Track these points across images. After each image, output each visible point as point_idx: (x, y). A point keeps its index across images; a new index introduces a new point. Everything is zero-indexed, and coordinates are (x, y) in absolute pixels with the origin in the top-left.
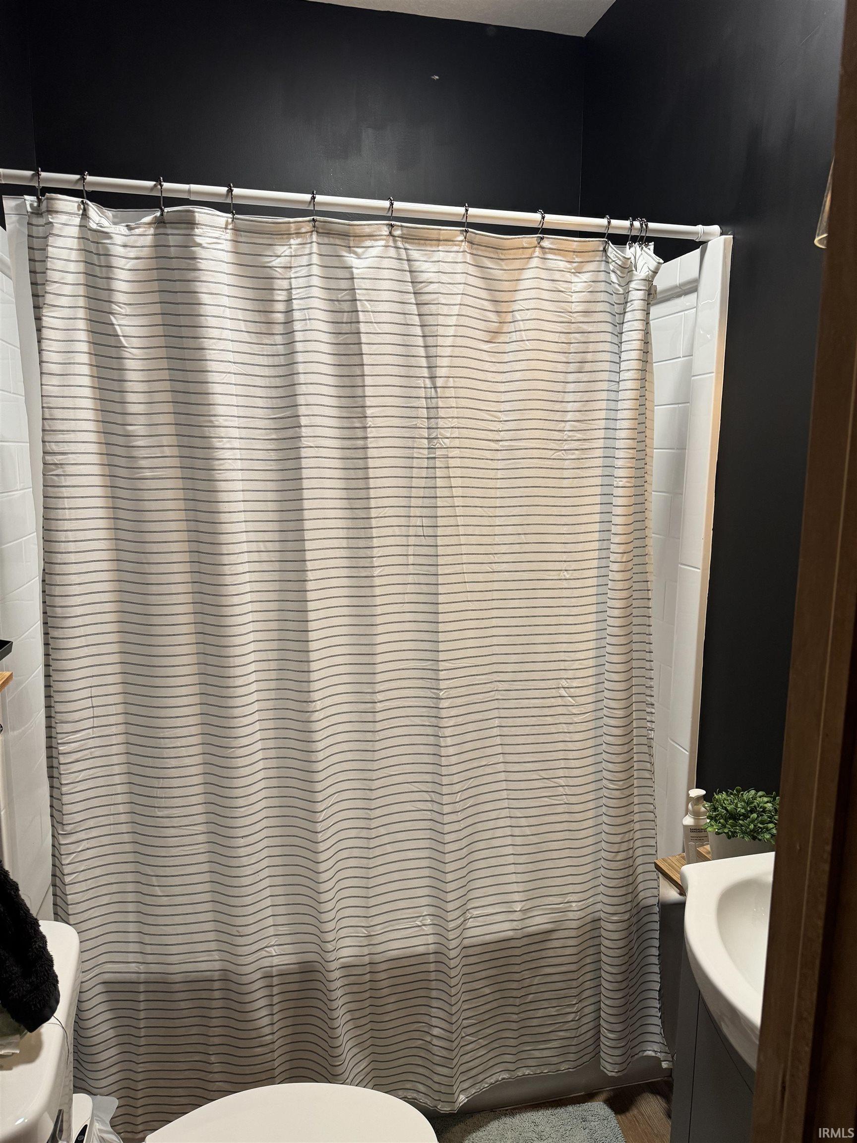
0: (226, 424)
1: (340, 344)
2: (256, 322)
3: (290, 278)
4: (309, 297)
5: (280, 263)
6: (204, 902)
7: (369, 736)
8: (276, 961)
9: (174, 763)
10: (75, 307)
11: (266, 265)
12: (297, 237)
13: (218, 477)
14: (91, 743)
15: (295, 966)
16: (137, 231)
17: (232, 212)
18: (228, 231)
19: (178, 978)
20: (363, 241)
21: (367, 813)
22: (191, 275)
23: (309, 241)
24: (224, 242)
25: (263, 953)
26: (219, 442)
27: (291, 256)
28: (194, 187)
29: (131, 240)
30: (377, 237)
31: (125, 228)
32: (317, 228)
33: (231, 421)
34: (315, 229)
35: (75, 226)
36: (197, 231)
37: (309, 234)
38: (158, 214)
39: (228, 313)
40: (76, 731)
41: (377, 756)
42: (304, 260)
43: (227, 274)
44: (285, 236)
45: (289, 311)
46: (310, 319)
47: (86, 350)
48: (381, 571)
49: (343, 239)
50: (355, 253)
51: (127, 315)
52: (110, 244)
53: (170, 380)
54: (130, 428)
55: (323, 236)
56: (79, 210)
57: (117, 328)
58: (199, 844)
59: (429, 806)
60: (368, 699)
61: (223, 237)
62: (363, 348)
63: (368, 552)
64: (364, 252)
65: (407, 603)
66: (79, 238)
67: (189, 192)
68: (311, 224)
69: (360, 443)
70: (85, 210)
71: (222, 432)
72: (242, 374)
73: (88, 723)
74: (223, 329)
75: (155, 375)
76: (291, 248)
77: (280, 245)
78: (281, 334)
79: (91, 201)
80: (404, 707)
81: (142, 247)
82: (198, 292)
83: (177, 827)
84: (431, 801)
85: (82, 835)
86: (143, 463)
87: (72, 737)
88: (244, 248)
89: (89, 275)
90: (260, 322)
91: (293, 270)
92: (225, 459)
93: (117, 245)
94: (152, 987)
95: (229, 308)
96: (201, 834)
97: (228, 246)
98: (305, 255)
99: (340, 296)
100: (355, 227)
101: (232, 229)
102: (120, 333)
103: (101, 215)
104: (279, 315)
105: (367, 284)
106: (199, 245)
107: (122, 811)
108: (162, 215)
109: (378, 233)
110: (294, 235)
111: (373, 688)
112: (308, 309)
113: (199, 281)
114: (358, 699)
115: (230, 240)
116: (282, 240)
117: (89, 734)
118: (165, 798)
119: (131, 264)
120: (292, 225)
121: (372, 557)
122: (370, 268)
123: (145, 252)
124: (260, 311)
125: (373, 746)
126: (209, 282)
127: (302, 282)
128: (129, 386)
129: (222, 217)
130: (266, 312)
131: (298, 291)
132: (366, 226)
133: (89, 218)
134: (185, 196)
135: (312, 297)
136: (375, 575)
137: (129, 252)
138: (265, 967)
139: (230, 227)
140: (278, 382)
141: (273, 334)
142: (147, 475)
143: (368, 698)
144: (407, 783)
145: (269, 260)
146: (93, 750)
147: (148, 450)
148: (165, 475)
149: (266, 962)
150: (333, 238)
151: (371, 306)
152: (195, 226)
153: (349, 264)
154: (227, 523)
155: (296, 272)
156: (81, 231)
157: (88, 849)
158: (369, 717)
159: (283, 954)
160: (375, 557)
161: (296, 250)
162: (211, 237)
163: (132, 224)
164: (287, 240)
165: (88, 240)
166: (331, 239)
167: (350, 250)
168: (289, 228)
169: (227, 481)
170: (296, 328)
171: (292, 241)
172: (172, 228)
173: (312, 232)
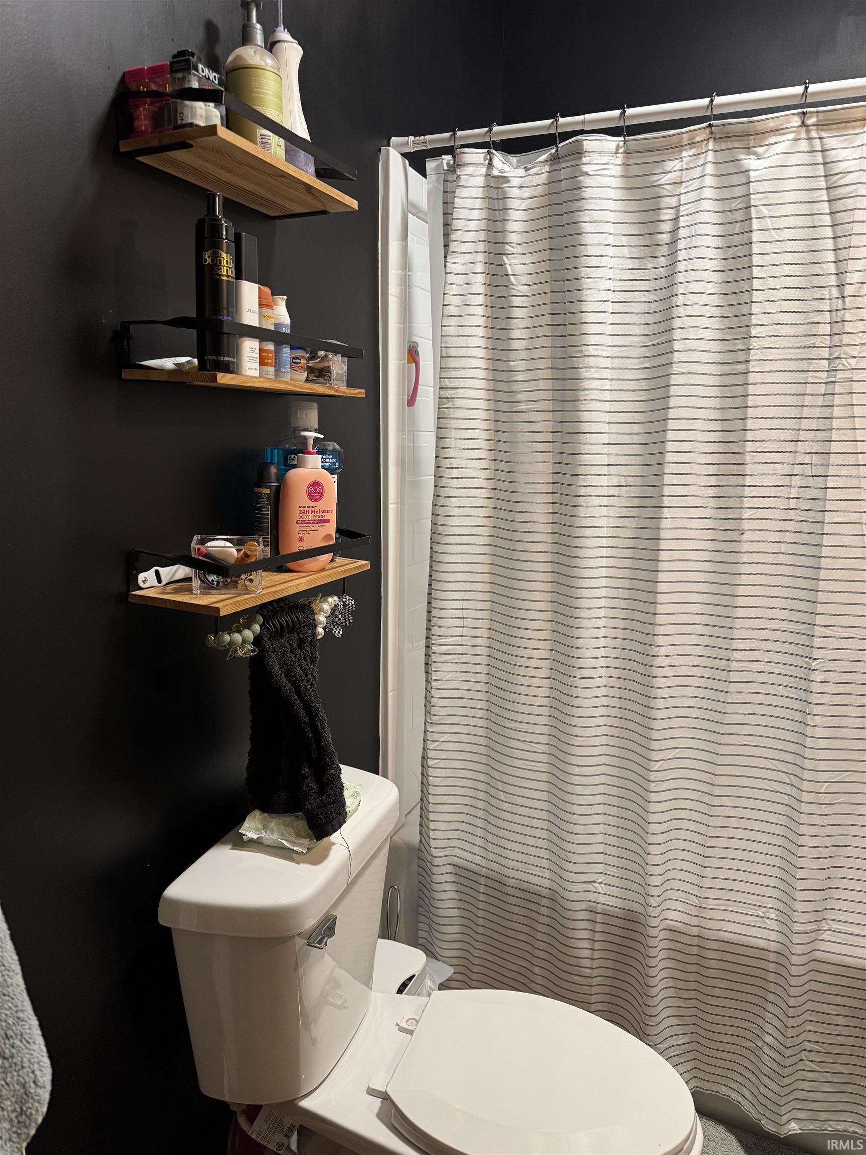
0: (596, 353)
1: (729, 259)
2: (640, 246)
3: (680, 195)
4: (698, 212)
5: (669, 180)
6: (540, 819)
7: (721, 696)
8: (602, 899)
9: (523, 680)
10: (476, 252)
11: (655, 184)
12: (691, 148)
13: (582, 407)
14: (459, 649)
15: (622, 911)
16: (533, 171)
17: (624, 135)
18: (619, 155)
19: (512, 882)
20: (766, 138)
21: (711, 778)
22: (575, 206)
23: (704, 150)
24: (614, 167)
25: (590, 887)
26: (587, 372)
27: (682, 170)
28: (589, 116)
29: (527, 181)
30: (785, 131)
31: (523, 170)
32: (715, 134)
33: (602, 350)
34: (713, 137)
35: (480, 175)
36: (584, 160)
37: (705, 142)
38: (554, 151)
39: (611, 240)
40: (447, 636)
41: (728, 719)
42: (697, 173)
43: (614, 200)
44: (677, 149)
45: (675, 230)
46: (696, 235)
47: (482, 291)
48: (753, 514)
49: (741, 140)
50: (755, 154)
51: (518, 254)
52: (508, 187)
53: (552, 314)
54: (512, 363)
55: (721, 142)
56: (485, 160)
57: (508, 267)
58: (541, 762)
59: (788, 789)
60: (723, 656)
61: (612, 162)
62: (753, 260)
63: (739, 492)
64: (765, 152)
65: (784, 554)
66: (484, 187)
67: (584, 122)
68: (708, 131)
69: (741, 367)
70: (491, 159)
71: (591, 362)
72: (620, 302)
73: (458, 632)
74: (603, 256)
75: (539, 310)
76: (682, 161)
77: (670, 160)
78: (665, 256)
79: (496, 151)
80: (768, 673)
81: (537, 186)
82: (580, 222)
83: (522, 741)
84: (791, 785)
85: (446, 728)
86: (521, 397)
87: (444, 640)
88: (634, 170)
89: (491, 220)
90: (644, 246)
91: (684, 185)
92: (591, 389)
93: (514, 187)
94: (491, 883)
95: (614, 235)
96: (543, 753)
97: (617, 170)
98: (699, 166)
99: (733, 205)
100: (756, 123)
101: (624, 153)
102: (510, 272)
103: (504, 162)
104: (665, 236)
105: (766, 186)
106: (586, 174)
107: (480, 716)
108: (557, 151)
109: (786, 126)
110: (687, 147)
111: (730, 644)
112: (695, 224)
113: (582, 211)
114: (713, 654)
115: (621, 165)
116: (673, 154)
117: (458, 641)
118: (514, 711)
119: (525, 204)
120: (684, 135)
121: (743, 497)
122: (769, 167)
123: (539, 191)
124: (646, 234)
125: (724, 707)
126: (592, 210)
127: (692, 197)
128: (515, 323)
129: (612, 141)
130: (651, 234)
131: (687, 206)
132: (770, 121)
133: (493, 166)
134: (580, 128)
135: (701, 211)
136: (744, 517)
137: (524, 192)
138: (590, 901)
139: (621, 150)
140: (657, 306)
141: (657, 257)
142: (522, 409)
143: (723, 654)
144: (764, 758)
145: (656, 179)
146: (460, 656)
147: (526, 384)
148: (537, 408)
149: (592, 897)
150: (731, 141)
151: (769, 211)
152: (583, 155)
153: (746, 167)
154: (587, 454)
155: (687, 187)
156: (486, 180)
157: (449, 741)
158: (723, 675)
159: (609, 895)
160: (746, 497)
161: (688, 163)
162: (598, 164)
163: (529, 166)
164: (679, 153)
165: (491, 187)
166: (729, 143)
167: (749, 152)
168: (681, 140)
169: (591, 411)
170: (679, 247)
171: (684, 154)
172: (564, 162)
173: (708, 139)
